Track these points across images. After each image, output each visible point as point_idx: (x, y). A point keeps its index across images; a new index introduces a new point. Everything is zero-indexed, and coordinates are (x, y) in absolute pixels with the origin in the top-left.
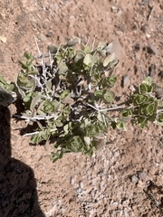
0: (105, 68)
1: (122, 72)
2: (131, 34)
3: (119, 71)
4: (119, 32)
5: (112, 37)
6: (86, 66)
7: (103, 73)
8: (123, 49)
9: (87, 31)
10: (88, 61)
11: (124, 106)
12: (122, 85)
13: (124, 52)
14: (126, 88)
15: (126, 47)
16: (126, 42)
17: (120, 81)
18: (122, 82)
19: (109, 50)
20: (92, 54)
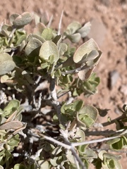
0: (78, 65)
1: (107, 65)
2: (119, 9)
3: (103, 65)
4: (101, 7)
5: (91, 13)
6: (44, 61)
7: (75, 73)
8: (108, 32)
9: (52, 6)
10: (47, 52)
11: (113, 127)
12: (109, 86)
13: (110, 37)
14: (115, 90)
15: (113, 29)
16: (113, 22)
17: (105, 80)
18: (109, 81)
19: (85, 34)
20: (55, 40)
